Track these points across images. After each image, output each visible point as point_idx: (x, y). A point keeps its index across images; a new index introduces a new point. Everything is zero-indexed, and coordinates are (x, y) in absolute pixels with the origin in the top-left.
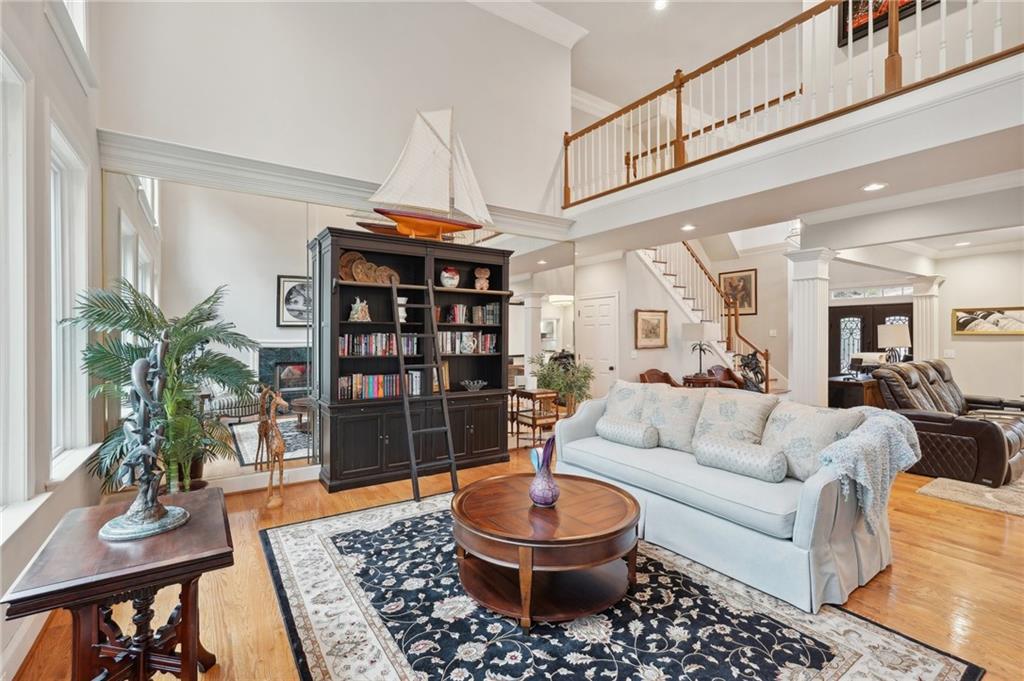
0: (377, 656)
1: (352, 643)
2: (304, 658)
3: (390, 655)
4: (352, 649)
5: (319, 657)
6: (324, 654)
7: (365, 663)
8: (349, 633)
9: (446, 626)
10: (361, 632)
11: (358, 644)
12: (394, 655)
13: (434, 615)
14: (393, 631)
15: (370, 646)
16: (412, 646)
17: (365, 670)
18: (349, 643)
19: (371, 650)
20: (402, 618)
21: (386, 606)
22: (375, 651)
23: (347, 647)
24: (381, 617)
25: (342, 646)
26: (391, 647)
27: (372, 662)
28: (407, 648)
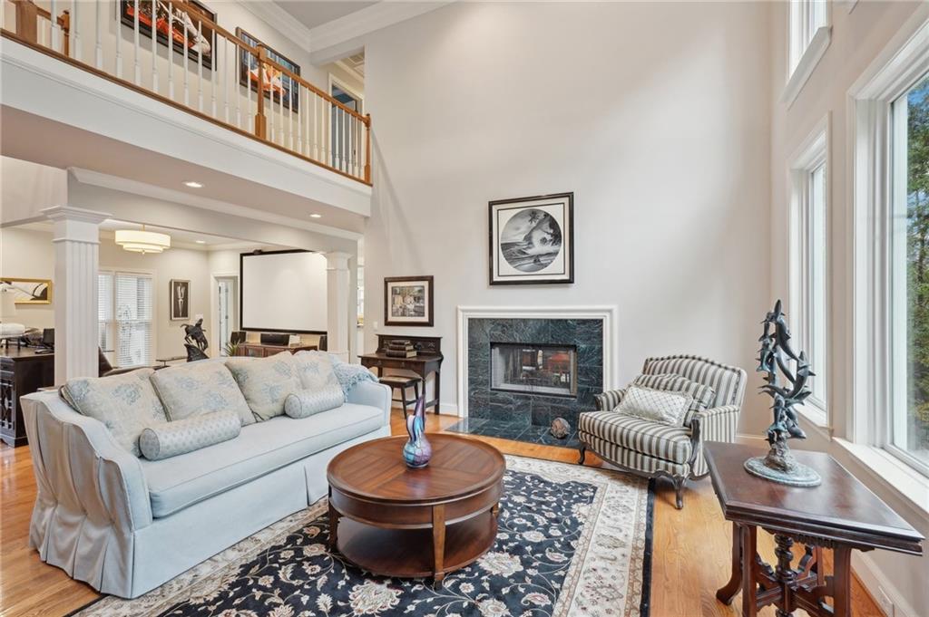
0: (589, 571)
1: (597, 592)
2: (642, 606)
3: (579, 565)
4: (602, 587)
5: (630, 598)
6: (625, 598)
7: (600, 572)
8: (595, 603)
9: (525, 557)
10: (583, 596)
11: (594, 589)
12: (578, 563)
13: (521, 568)
14: (561, 580)
15: (588, 581)
16: (560, 561)
17: (604, 568)
18: (600, 594)
19: (589, 578)
20: (545, 585)
21: (543, 605)
22: (586, 576)
23: (604, 591)
24: (557, 597)
25: (608, 595)
26: (574, 571)
27: (595, 570)
28: (564, 562)
